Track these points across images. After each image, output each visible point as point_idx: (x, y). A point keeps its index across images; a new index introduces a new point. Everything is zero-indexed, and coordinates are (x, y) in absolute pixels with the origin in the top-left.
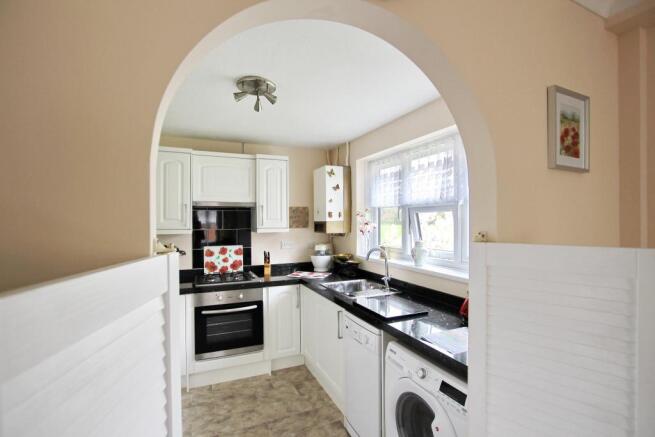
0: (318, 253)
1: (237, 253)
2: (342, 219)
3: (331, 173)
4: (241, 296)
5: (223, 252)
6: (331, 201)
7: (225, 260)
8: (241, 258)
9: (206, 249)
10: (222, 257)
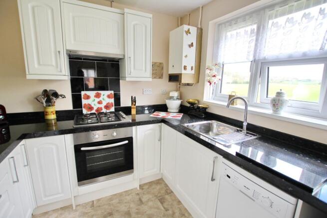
0: (171, 98)
1: (109, 96)
2: (193, 72)
3: (188, 32)
4: (115, 134)
5: (98, 96)
6: (186, 56)
7: (100, 103)
8: (112, 101)
9: (83, 93)
10: (97, 100)
